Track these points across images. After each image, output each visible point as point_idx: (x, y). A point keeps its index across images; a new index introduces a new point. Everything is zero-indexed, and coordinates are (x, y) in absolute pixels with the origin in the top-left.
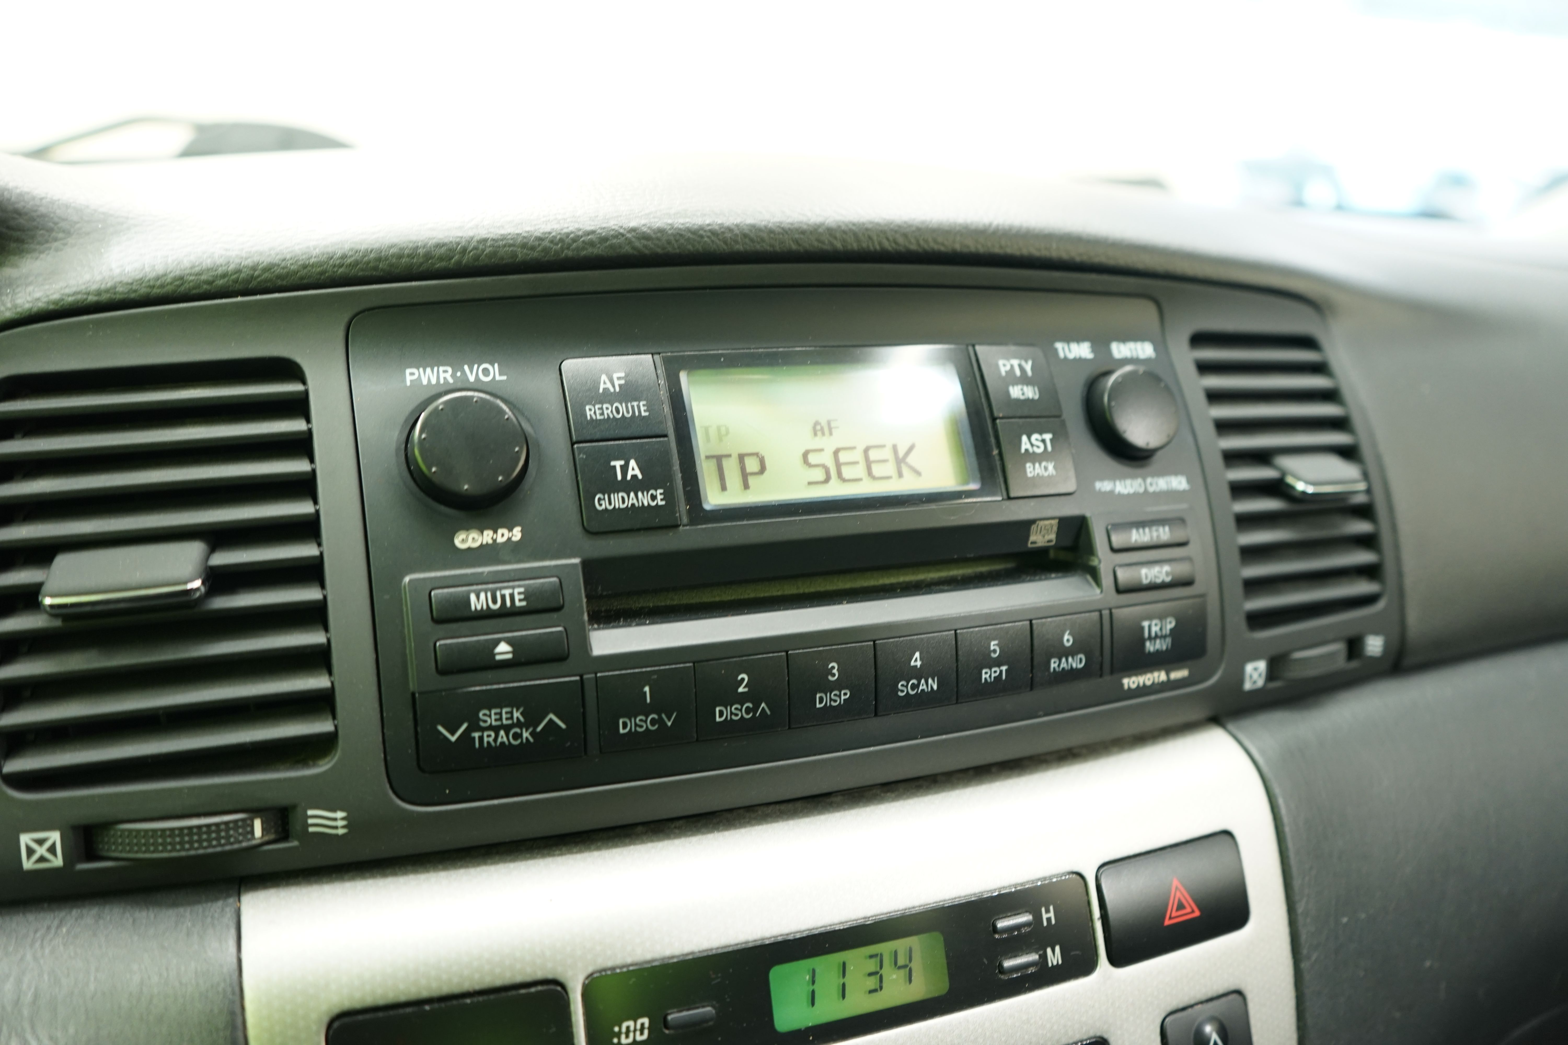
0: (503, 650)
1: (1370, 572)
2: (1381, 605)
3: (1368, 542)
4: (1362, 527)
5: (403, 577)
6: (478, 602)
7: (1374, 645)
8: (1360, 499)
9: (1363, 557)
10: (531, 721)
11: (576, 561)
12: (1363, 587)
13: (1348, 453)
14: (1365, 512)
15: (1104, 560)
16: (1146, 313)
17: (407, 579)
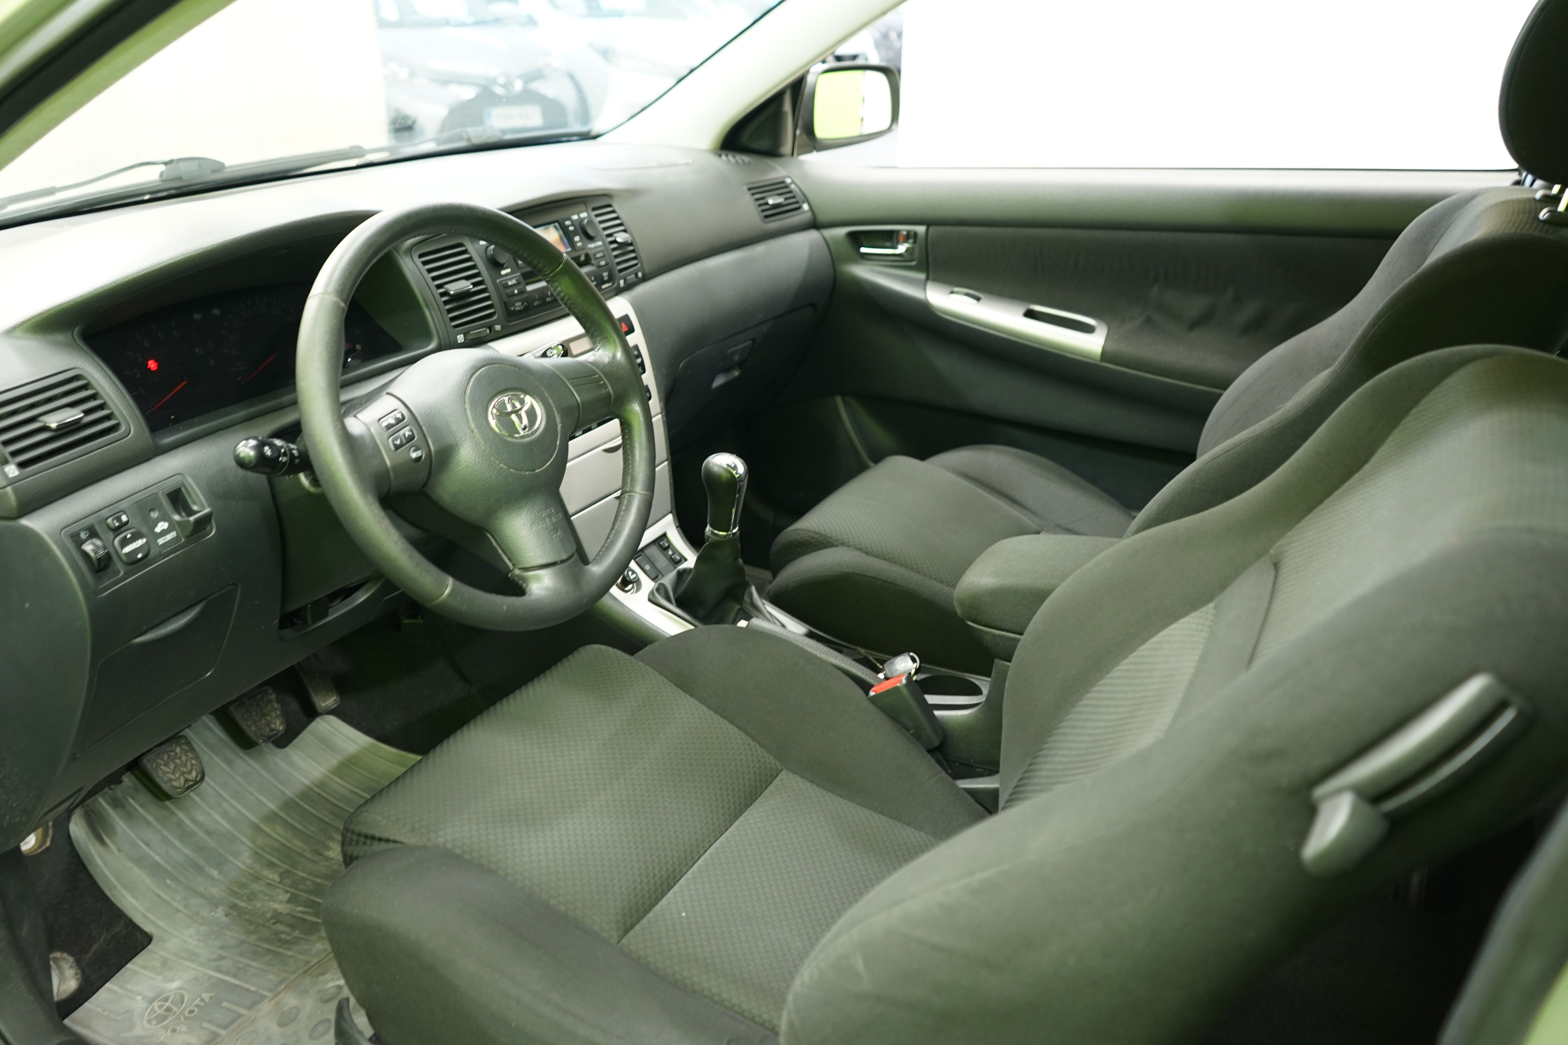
0: (516, 291)
1: (635, 258)
2: (639, 265)
3: (633, 251)
4: (631, 248)
5: (497, 280)
6: (510, 283)
7: (640, 275)
8: (630, 242)
9: (633, 255)
10: (522, 304)
11: (519, 274)
12: (634, 262)
13: (625, 231)
14: (631, 244)
15: (593, 262)
16: (583, 207)
17: (498, 281)
